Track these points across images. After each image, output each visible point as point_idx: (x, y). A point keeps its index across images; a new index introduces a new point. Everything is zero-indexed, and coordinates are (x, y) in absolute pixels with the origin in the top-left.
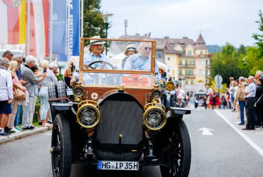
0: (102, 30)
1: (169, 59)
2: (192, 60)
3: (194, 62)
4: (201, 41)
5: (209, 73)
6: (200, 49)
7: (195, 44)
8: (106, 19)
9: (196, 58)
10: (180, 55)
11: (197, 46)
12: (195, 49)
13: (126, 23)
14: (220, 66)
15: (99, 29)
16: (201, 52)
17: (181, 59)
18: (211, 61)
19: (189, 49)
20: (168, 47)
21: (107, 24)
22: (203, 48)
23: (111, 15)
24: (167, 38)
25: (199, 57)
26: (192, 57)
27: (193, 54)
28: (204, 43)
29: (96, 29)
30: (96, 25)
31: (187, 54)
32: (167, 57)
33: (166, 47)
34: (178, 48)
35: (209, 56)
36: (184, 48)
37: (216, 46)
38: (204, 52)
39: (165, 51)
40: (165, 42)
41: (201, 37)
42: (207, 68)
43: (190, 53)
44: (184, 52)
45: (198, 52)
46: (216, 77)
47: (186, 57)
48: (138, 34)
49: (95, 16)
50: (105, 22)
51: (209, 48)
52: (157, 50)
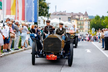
1: (73, 21)
2: (83, 22)
3: (83, 23)
4: (86, 14)
5: (89, 27)
6: (86, 17)
7: (84, 15)
8: (48, 5)
9: (84, 21)
10: (78, 20)
11: (85, 16)
12: (84, 18)
13: (56, 7)
14: (94, 24)
15: (45, 9)
16: (86, 19)
17: (78, 21)
18: (90, 22)
19: (81, 17)
20: (73, 17)
22: (87, 17)
23: (50, 3)
24: (72, 13)
25: (85, 20)
26: (83, 21)
27: (83, 19)
28: (88, 15)
29: (44, 9)
31: (80, 19)
32: (72, 20)
33: (72, 17)
34: (77, 17)
35: (90, 20)
36: (79, 17)
37: (92, 16)
39: (72, 18)
40: (71, 15)
41: (86, 12)
42: (88, 25)
43: (82, 19)
44: (79, 18)
45: (85, 19)
46: (92, 29)
47: (80, 21)
49: (43, 4)
50: (47, 6)
51: (89, 17)
52: (69, 18)
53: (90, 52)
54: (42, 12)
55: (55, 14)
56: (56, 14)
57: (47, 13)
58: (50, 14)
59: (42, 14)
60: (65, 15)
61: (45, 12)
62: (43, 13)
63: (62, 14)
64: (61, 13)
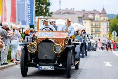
0: (46, 7)
1: (85, 22)
2: (99, 23)
3: (100, 24)
4: (104, 12)
5: (109, 30)
6: (103, 16)
7: (100, 14)
9: (101, 21)
10: (92, 20)
11: (102, 14)
12: (100, 17)
13: (60, 3)
14: (115, 26)
15: (45, 6)
16: (104, 18)
17: (92, 22)
18: (110, 23)
19: (97, 16)
20: (85, 16)
21: (49, 3)
22: (105, 16)
24: (84, 10)
25: (103, 21)
26: (99, 21)
27: (99, 20)
28: (106, 13)
29: (43, 6)
30: (43, 4)
31: (96, 20)
32: (84, 21)
33: (83, 16)
34: (91, 16)
35: (109, 20)
36: (94, 16)
38: (106, 18)
39: (83, 18)
40: (83, 13)
41: (104, 9)
42: (107, 27)
43: (97, 18)
44: (94, 18)
45: (102, 18)
46: (113, 33)
47: (95, 21)
48: (67, 9)
50: (48, 2)
51: (108, 15)
52: (79, 18)
53: (110, 65)
54: (40, 11)
55: (59, 13)
56: (61, 13)
57: (47, 11)
58: (52, 13)
59: (40, 13)
60: (74, 14)
61: (45, 11)
62: (42, 12)
63: (68, 13)
64: (67, 11)
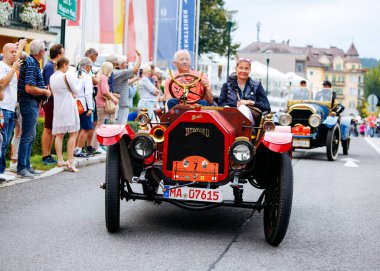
0: (225, 32)
1: (312, 73)
2: (341, 75)
3: (344, 78)
4: (353, 53)
5: (362, 93)
6: (351, 62)
7: (345, 56)
8: (230, 18)
9: (346, 73)
10: (326, 69)
11: (348, 58)
12: (345, 62)
13: (258, 26)
14: (375, 83)
15: (222, 30)
16: (353, 66)
17: (327, 73)
18: (365, 78)
19: (338, 61)
20: (312, 60)
21: (230, 25)
22: (355, 61)
24: (310, 47)
25: (350, 72)
26: (341, 72)
27: (342, 68)
28: (357, 55)
29: (218, 30)
30: (220, 27)
31: (335, 68)
32: (309, 70)
33: (308, 58)
34: (324, 60)
35: (363, 72)
36: (331, 60)
37: (372, 60)
38: (357, 67)
39: (307, 63)
40: (307, 53)
41: (353, 47)
42: (359, 86)
43: (339, 66)
44: (332, 65)
45: (349, 66)
46: (370, 98)
47: (333, 71)
48: (273, 41)
49: (217, 14)
50: (228, 20)
51: (363, 61)
52: (297, 61)
53: (355, 165)
54: (210, 41)
55: (256, 49)
56: (259, 49)
57: (227, 42)
58: (237, 46)
59: (211, 46)
60: (286, 52)
61: (222, 41)
62: (217, 44)
63: (276, 50)
64: (274, 46)
